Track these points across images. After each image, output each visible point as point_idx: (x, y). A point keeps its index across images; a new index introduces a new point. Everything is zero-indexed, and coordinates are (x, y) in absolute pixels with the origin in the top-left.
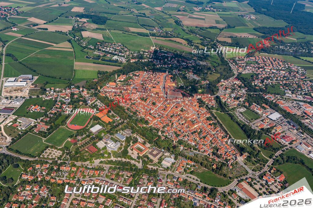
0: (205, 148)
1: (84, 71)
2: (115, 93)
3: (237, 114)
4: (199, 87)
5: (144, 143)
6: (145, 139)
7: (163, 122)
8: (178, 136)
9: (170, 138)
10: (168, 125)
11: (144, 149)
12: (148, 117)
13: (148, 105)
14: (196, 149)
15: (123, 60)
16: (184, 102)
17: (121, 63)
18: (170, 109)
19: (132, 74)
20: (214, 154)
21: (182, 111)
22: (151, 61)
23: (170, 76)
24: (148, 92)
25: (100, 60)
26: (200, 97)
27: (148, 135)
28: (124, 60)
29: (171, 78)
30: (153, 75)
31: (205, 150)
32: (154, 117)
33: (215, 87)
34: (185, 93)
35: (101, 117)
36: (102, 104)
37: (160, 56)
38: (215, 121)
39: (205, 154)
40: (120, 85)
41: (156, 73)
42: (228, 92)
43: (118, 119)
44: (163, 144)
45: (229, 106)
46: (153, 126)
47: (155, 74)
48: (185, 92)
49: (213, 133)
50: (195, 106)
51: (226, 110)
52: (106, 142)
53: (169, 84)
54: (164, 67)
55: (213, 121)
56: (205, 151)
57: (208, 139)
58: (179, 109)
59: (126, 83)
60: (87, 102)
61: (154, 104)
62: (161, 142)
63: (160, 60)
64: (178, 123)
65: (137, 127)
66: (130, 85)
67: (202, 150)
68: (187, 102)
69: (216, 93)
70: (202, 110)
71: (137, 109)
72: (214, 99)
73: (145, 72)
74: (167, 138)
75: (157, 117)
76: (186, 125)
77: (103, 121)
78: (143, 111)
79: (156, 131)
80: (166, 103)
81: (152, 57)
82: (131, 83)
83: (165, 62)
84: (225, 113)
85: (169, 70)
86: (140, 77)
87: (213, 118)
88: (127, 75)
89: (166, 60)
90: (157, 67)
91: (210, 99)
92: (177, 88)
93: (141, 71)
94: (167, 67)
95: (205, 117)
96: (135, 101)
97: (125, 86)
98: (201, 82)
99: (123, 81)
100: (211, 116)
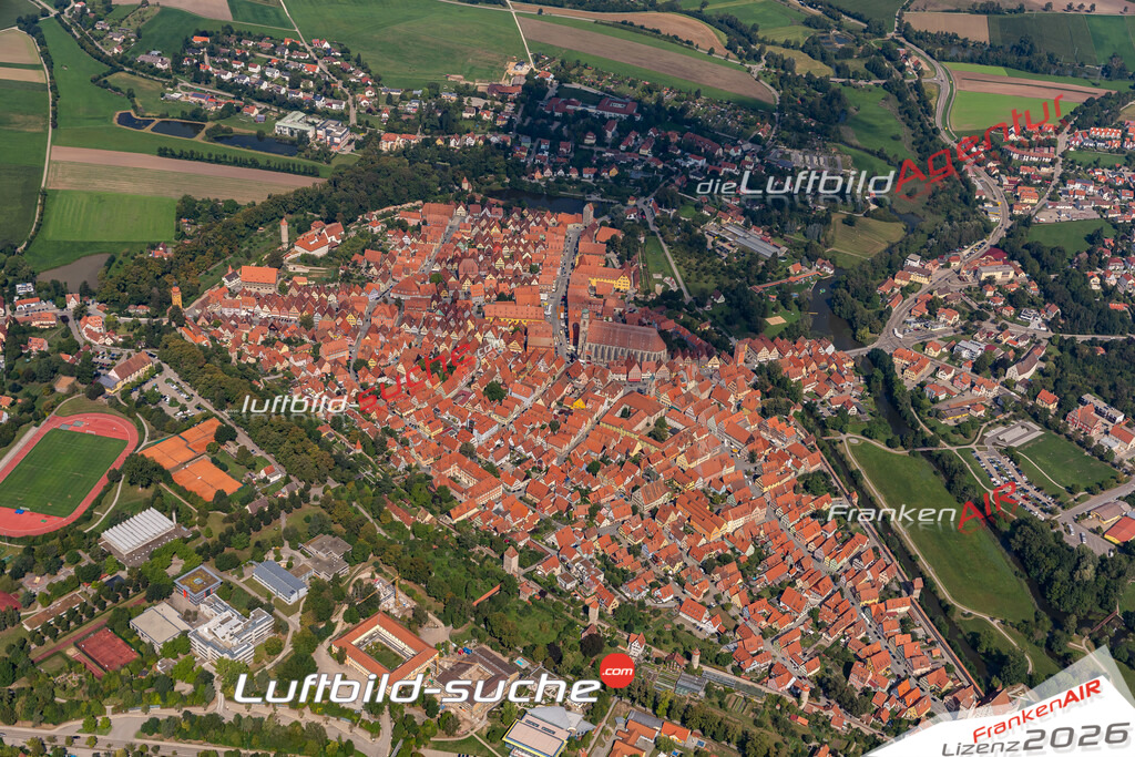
0: (777, 652)
1: (100, 199)
2: (273, 328)
3: (985, 457)
4: (773, 298)
5: (414, 623)
6: (425, 597)
7: (537, 500)
8: (619, 580)
9: (569, 592)
10: (566, 516)
11: (410, 651)
12: (453, 470)
13: (462, 403)
14: (719, 661)
15: (337, 140)
16: (675, 383)
17: (325, 154)
18: (586, 427)
19: (381, 217)
20: (823, 686)
21: (656, 435)
22: (501, 147)
23: (606, 234)
24: (465, 327)
25: (199, 138)
26: (774, 355)
27: (446, 574)
28: (341, 140)
29: (611, 244)
30: (503, 226)
31: (772, 666)
32: (493, 470)
33: (868, 300)
34: (686, 333)
35: (177, 468)
36: (190, 391)
37: (557, 119)
38: (848, 497)
39: (772, 687)
40: (302, 282)
41: (522, 216)
42: (941, 332)
43: (272, 480)
44: (527, 624)
45: (938, 411)
46: (478, 522)
47: (515, 223)
48: (686, 325)
49: (834, 566)
50: (739, 407)
51: (922, 432)
52: (188, 612)
53: (594, 282)
54: (577, 182)
55: (836, 495)
56: (772, 672)
57: (796, 599)
58: (643, 424)
59: (344, 269)
60: (103, 380)
61: (495, 393)
62: (514, 613)
63: (557, 139)
64: (630, 504)
65: (383, 528)
66: (364, 282)
67: (755, 665)
68: (692, 385)
69: (869, 335)
70: (775, 433)
71: (395, 421)
72: (856, 369)
73: (461, 210)
74: (553, 591)
75: (510, 468)
76: (673, 517)
77: (182, 491)
78: (426, 431)
79: (492, 554)
80: (568, 389)
81: (510, 121)
82: (374, 270)
83: (582, 149)
84: (913, 454)
85: (602, 197)
86: (429, 238)
87: (836, 481)
88: (353, 227)
89: (587, 141)
90: (533, 178)
91: (834, 366)
92: (641, 302)
93: (435, 201)
94: (590, 181)
95: (793, 474)
96: (382, 375)
97: (332, 285)
98: (784, 271)
99: (321, 258)
100: (826, 470)
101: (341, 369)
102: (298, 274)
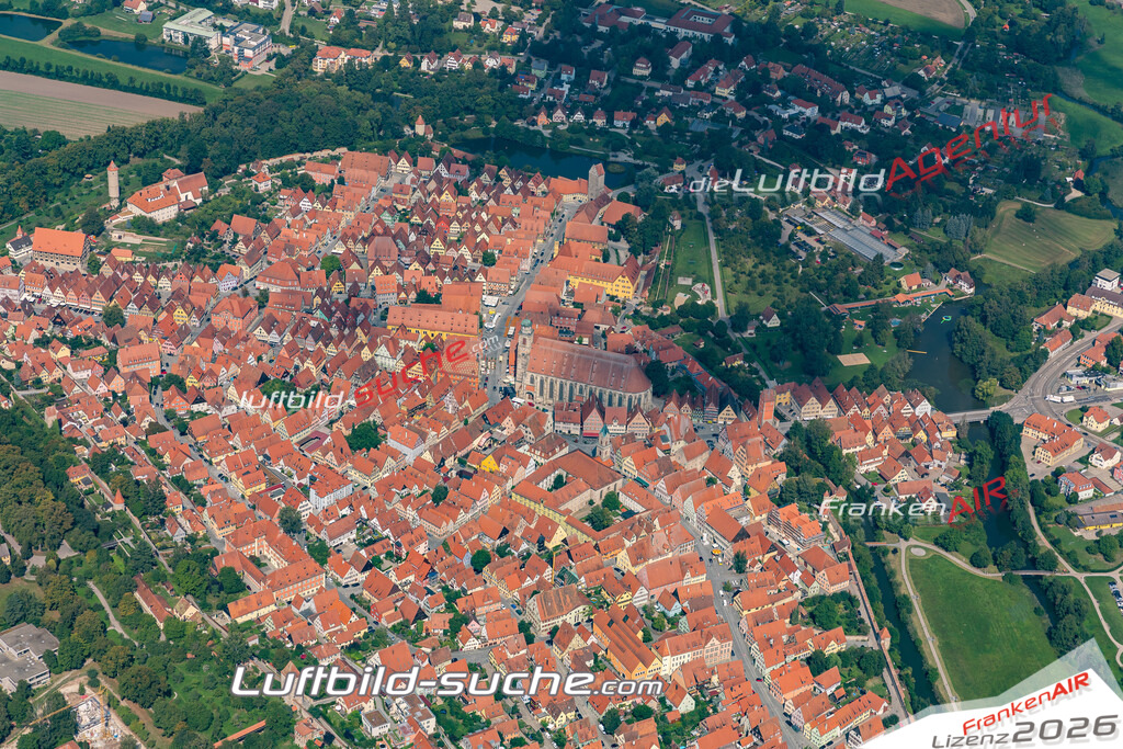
2: (60, 321)
4: (860, 325)
6: (149, 726)
9: (373, 742)
12: (258, 547)
13: (311, 450)
15: (249, 53)
19: (276, 168)
21: (598, 519)
22: (501, 73)
23: (618, 210)
24: (353, 337)
25: (47, 41)
26: (826, 413)
28: (255, 54)
29: (622, 229)
30: (461, 190)
32: (321, 553)
33: (1014, 335)
34: (696, 369)
37: (600, 36)
38: (877, 636)
40: (124, 257)
41: (499, 179)
42: (1120, 394)
45: (1073, 516)
46: (269, 626)
47: (482, 188)
48: (702, 357)
49: (818, 738)
51: (1037, 546)
53: (575, 282)
54: (602, 132)
55: (861, 632)
58: (579, 502)
59: (195, 242)
61: (365, 439)
63: (589, 67)
64: (524, 618)
65: (123, 622)
66: (221, 263)
68: (677, 447)
69: (997, 392)
70: (789, 529)
71: (194, 468)
72: (959, 443)
73: (404, 165)
75: (349, 550)
76: (577, 644)
78: (237, 487)
80: (480, 440)
81: (526, 36)
82: (240, 246)
83: (626, 83)
84: (1008, 579)
85: (635, 157)
86: (340, 203)
87: (865, 611)
88: (229, 181)
89: (636, 72)
90: (534, 123)
91: (922, 435)
92: (644, 318)
93: (369, 150)
94: (623, 132)
95: (798, 594)
96: (200, 400)
97: (170, 265)
98: (893, 284)
99: (164, 224)
100: (855, 592)
101: (138, 387)
102: (124, 245)
